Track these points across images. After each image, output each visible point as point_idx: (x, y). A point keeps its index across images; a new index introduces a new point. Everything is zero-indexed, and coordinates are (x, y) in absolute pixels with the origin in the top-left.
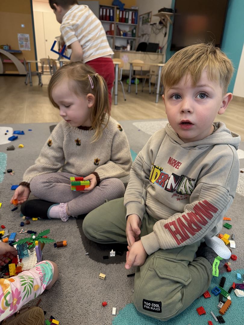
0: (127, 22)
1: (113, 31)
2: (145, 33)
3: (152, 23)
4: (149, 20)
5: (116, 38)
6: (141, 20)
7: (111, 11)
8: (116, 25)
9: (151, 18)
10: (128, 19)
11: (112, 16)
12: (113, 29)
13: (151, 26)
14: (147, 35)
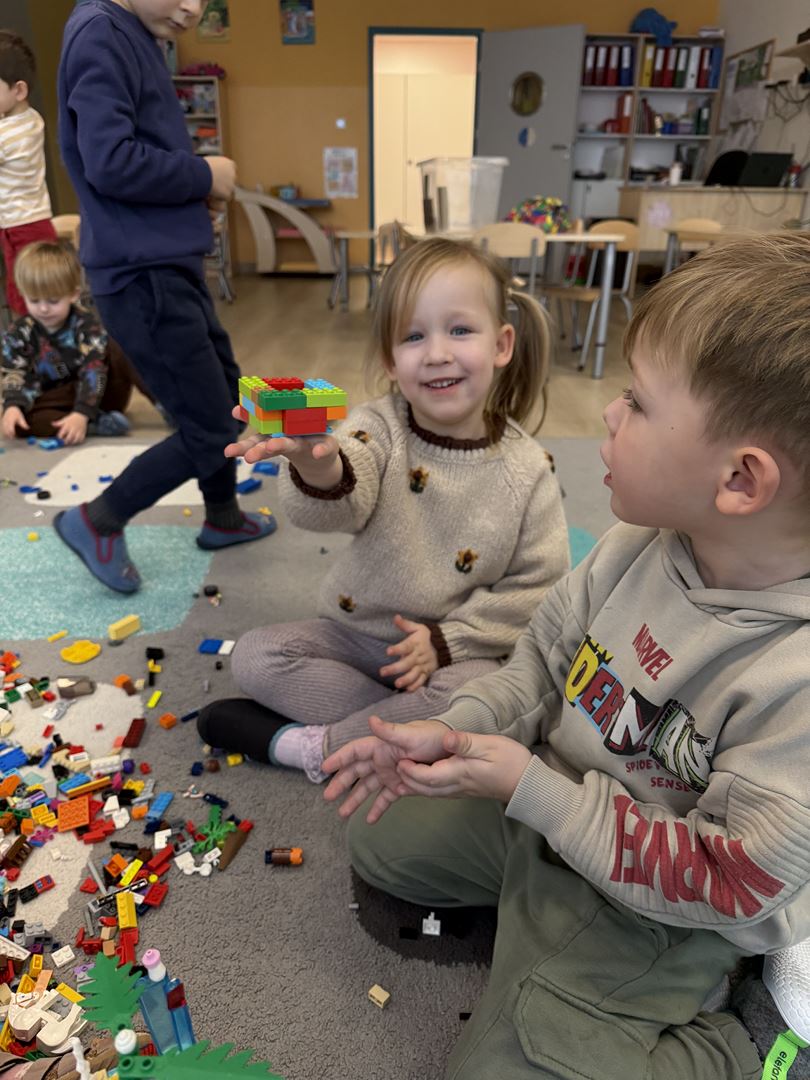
0: (682, 85)
1: (628, 119)
2: (743, 117)
3: (771, 81)
4: (763, 71)
5: (637, 140)
6: (734, 73)
7: (626, 51)
8: (639, 98)
9: (768, 65)
10: (684, 73)
11: (627, 70)
12: (627, 112)
13: (768, 92)
14: (750, 125)
